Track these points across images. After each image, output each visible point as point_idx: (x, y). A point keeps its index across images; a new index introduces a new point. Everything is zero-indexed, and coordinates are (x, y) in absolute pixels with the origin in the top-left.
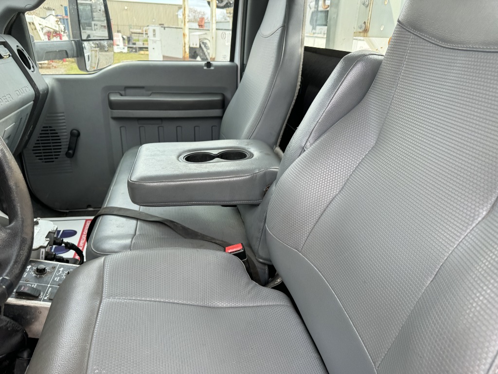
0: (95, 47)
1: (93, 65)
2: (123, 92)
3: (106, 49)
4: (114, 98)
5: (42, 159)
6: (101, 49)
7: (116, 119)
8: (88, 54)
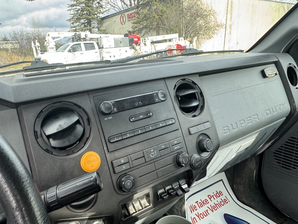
5: (280, 163)
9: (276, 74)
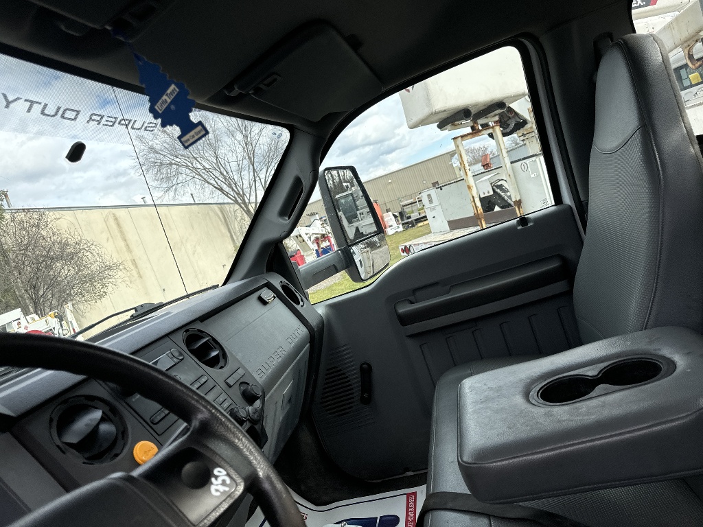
0: (365, 248)
1: (368, 270)
2: (412, 298)
3: (379, 245)
4: (404, 309)
5: (334, 413)
6: (371, 248)
7: (412, 336)
8: (359, 259)
9: (274, 297)
